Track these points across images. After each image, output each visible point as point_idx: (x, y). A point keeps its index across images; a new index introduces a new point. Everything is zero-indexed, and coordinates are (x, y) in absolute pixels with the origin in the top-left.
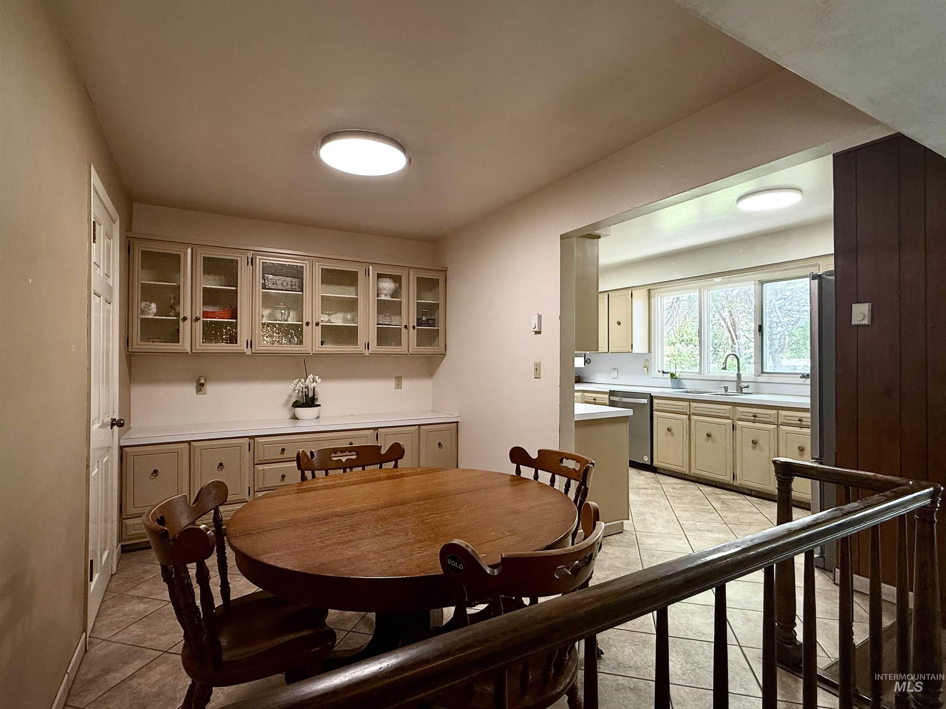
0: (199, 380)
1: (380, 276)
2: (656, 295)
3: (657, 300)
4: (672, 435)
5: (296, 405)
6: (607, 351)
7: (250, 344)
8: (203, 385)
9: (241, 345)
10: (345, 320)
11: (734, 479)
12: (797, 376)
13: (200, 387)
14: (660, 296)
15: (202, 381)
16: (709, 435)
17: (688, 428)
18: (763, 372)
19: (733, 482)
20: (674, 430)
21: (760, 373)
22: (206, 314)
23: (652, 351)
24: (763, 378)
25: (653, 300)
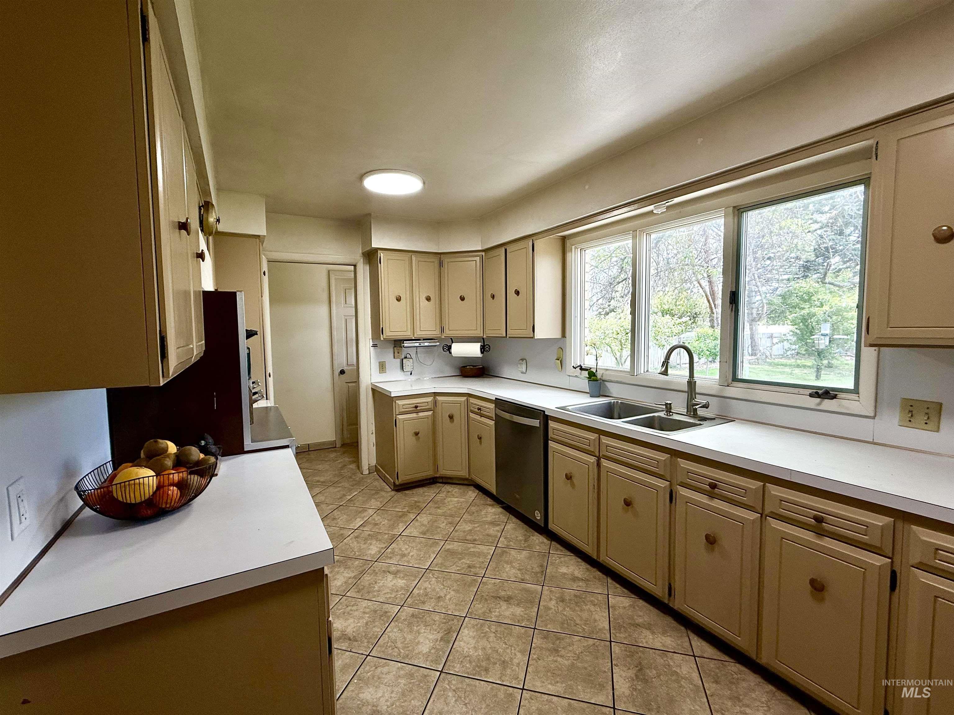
2: (573, 247)
3: (574, 257)
4: (573, 485)
6: (504, 335)
11: (670, 595)
12: (802, 391)
14: (579, 249)
16: (628, 503)
17: (596, 481)
18: (735, 379)
19: (669, 600)
20: (575, 480)
21: (730, 381)
23: (567, 334)
24: (734, 391)
25: (569, 255)
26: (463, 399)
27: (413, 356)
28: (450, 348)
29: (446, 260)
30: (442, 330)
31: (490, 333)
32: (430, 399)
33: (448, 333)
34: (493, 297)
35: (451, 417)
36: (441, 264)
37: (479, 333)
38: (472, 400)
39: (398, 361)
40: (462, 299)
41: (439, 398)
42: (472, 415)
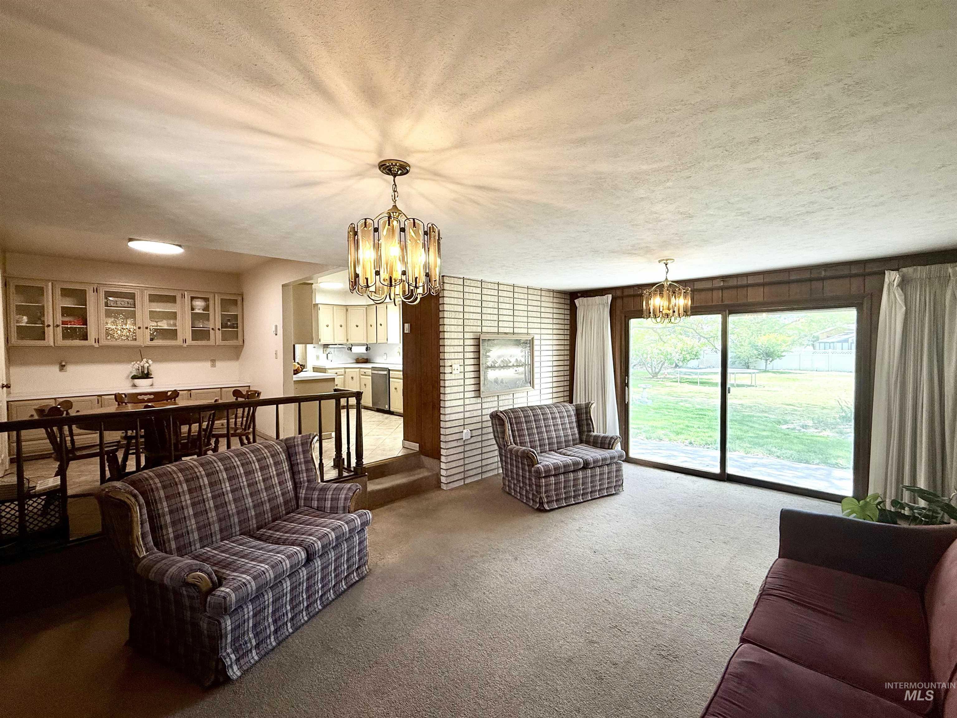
0: (61, 363)
1: (192, 298)
4: (397, 391)
5: (134, 377)
6: (376, 343)
7: (97, 341)
8: (64, 366)
9: (91, 341)
10: (169, 325)
13: (62, 367)
15: (63, 364)
20: (398, 389)
22: (63, 323)
26: (358, 370)
27: (333, 352)
28: (351, 349)
29: (350, 309)
30: (347, 340)
31: (370, 342)
32: (343, 370)
33: (350, 342)
34: (371, 326)
35: (352, 378)
36: (347, 310)
37: (365, 342)
38: (362, 370)
39: (325, 355)
40: (357, 326)
41: (347, 370)
42: (362, 376)
